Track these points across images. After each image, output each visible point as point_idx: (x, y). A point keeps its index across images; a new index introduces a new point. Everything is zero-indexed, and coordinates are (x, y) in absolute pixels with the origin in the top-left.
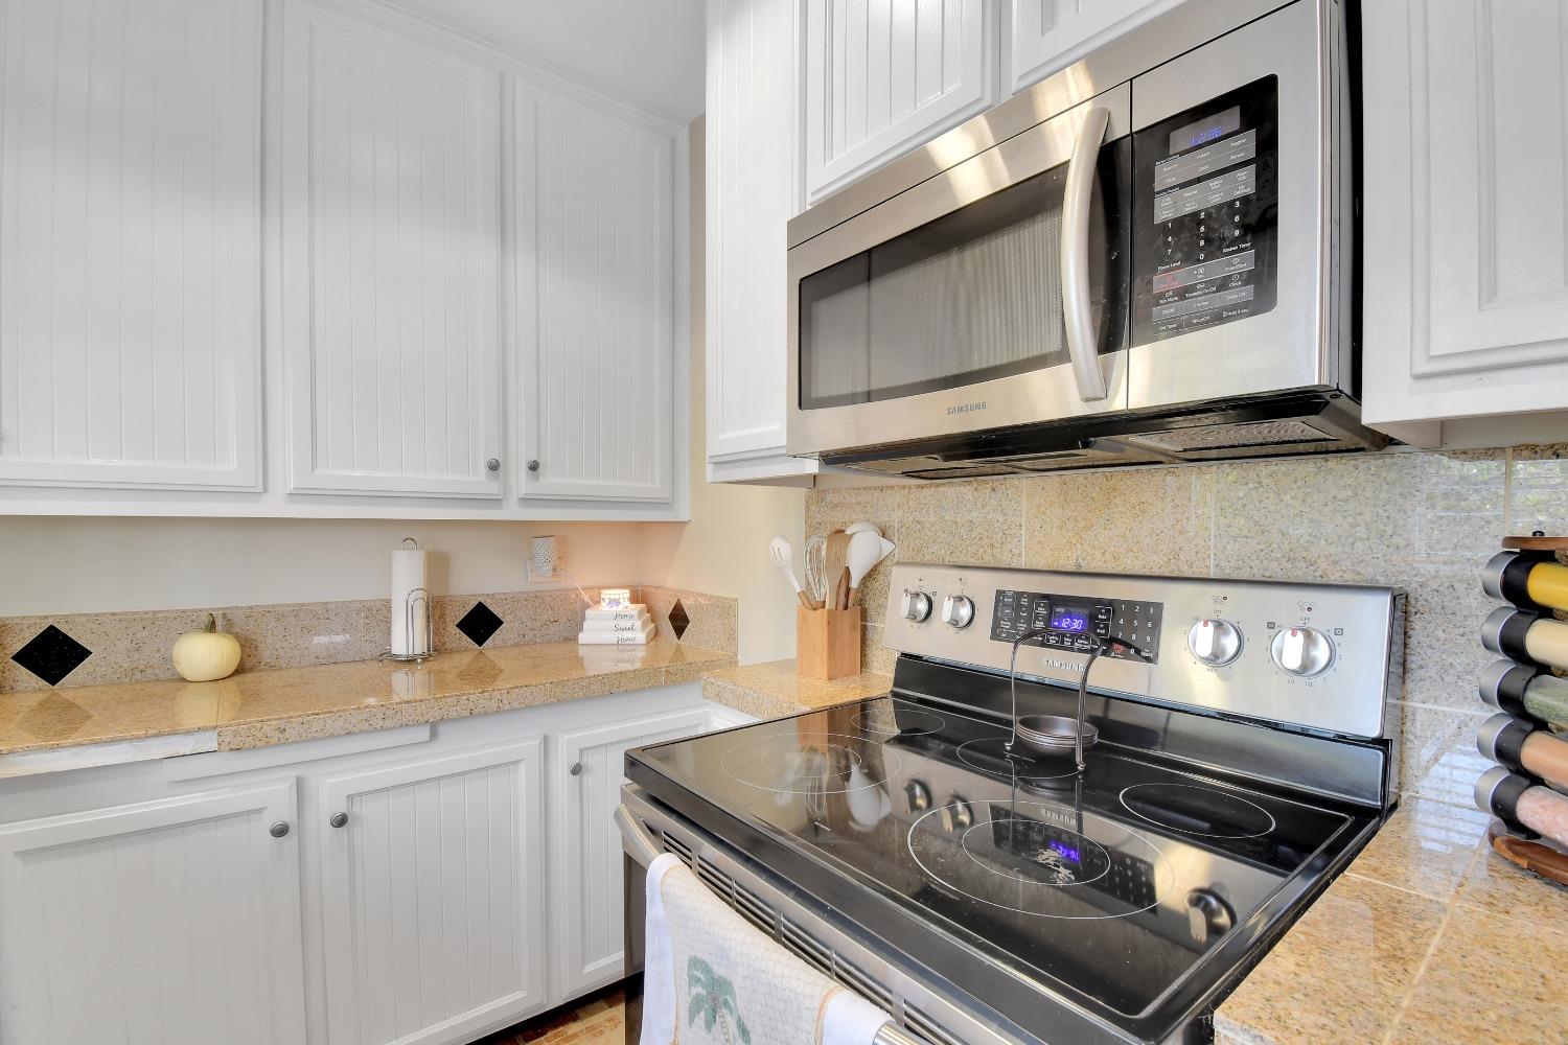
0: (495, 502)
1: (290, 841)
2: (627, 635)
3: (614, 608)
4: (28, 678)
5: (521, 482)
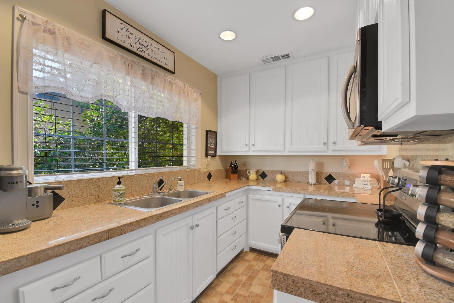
0: (326, 151)
1: (280, 207)
2: (365, 186)
3: (363, 179)
4: (261, 178)
5: (331, 146)
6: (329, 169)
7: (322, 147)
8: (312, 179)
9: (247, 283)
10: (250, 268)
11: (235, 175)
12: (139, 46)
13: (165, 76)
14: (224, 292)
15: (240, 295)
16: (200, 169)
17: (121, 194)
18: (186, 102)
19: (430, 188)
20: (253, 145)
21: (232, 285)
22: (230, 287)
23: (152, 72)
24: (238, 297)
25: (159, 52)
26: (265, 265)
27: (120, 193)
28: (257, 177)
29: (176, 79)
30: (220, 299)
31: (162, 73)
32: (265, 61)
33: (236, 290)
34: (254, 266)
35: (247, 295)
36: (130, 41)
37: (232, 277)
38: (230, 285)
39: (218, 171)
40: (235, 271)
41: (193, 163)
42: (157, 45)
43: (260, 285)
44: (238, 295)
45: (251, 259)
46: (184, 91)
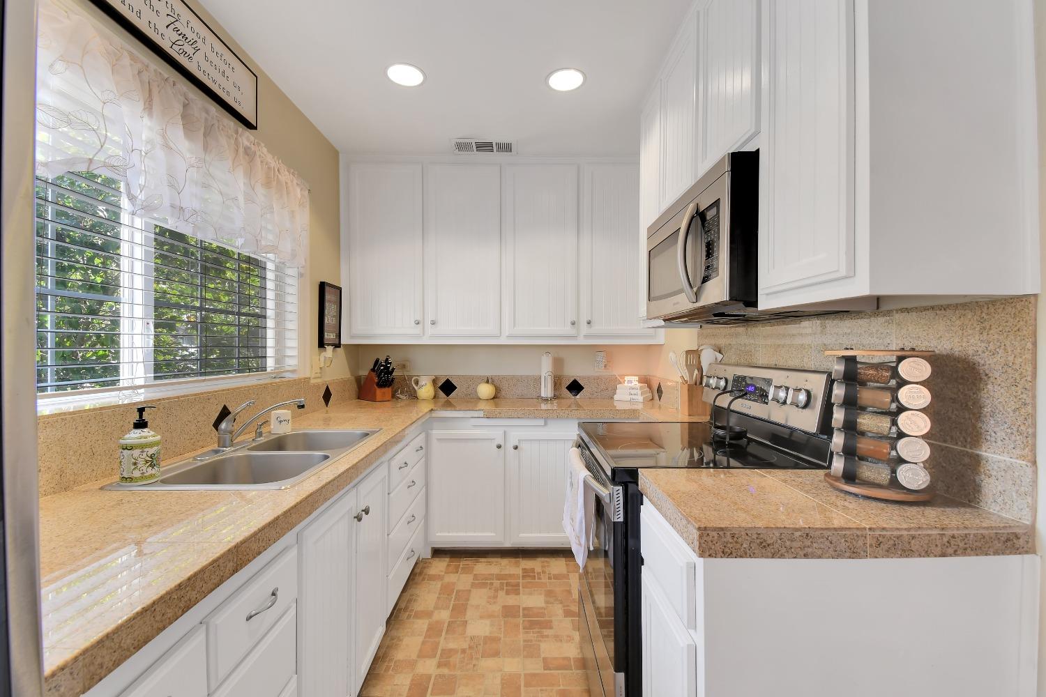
0: (574, 337)
1: (502, 450)
2: (634, 397)
3: (630, 385)
4: (442, 394)
5: (584, 329)
6: (575, 371)
7: (568, 330)
8: (547, 391)
9: (456, 621)
10: (447, 590)
11: (387, 388)
12: (175, 37)
13: (237, 133)
14: (414, 657)
15: (451, 650)
16: (307, 380)
17: (151, 457)
18: (282, 208)
19: (847, 385)
20: (433, 323)
21: (425, 638)
22: (423, 643)
23: (206, 115)
24: (450, 657)
25: (223, 67)
26: (476, 577)
27: (149, 454)
28: (435, 392)
29: (263, 145)
30: (411, 675)
31: (231, 122)
32: (462, 147)
33: (439, 643)
34: (454, 584)
35: (465, 646)
36: (154, 19)
37: (418, 621)
38: (421, 639)
39: (343, 382)
40: (419, 606)
41: (291, 363)
42: (219, 47)
43: (481, 617)
44: (448, 653)
45: (442, 571)
46: (279, 181)
